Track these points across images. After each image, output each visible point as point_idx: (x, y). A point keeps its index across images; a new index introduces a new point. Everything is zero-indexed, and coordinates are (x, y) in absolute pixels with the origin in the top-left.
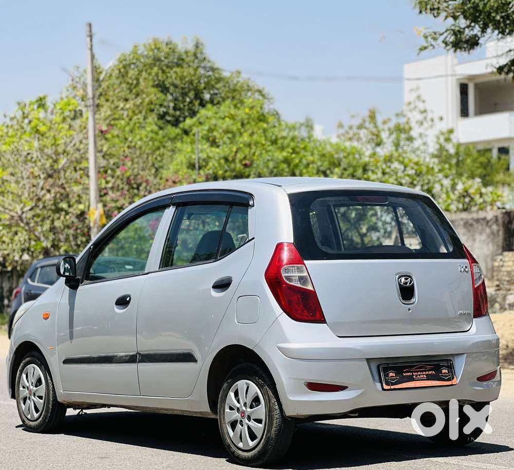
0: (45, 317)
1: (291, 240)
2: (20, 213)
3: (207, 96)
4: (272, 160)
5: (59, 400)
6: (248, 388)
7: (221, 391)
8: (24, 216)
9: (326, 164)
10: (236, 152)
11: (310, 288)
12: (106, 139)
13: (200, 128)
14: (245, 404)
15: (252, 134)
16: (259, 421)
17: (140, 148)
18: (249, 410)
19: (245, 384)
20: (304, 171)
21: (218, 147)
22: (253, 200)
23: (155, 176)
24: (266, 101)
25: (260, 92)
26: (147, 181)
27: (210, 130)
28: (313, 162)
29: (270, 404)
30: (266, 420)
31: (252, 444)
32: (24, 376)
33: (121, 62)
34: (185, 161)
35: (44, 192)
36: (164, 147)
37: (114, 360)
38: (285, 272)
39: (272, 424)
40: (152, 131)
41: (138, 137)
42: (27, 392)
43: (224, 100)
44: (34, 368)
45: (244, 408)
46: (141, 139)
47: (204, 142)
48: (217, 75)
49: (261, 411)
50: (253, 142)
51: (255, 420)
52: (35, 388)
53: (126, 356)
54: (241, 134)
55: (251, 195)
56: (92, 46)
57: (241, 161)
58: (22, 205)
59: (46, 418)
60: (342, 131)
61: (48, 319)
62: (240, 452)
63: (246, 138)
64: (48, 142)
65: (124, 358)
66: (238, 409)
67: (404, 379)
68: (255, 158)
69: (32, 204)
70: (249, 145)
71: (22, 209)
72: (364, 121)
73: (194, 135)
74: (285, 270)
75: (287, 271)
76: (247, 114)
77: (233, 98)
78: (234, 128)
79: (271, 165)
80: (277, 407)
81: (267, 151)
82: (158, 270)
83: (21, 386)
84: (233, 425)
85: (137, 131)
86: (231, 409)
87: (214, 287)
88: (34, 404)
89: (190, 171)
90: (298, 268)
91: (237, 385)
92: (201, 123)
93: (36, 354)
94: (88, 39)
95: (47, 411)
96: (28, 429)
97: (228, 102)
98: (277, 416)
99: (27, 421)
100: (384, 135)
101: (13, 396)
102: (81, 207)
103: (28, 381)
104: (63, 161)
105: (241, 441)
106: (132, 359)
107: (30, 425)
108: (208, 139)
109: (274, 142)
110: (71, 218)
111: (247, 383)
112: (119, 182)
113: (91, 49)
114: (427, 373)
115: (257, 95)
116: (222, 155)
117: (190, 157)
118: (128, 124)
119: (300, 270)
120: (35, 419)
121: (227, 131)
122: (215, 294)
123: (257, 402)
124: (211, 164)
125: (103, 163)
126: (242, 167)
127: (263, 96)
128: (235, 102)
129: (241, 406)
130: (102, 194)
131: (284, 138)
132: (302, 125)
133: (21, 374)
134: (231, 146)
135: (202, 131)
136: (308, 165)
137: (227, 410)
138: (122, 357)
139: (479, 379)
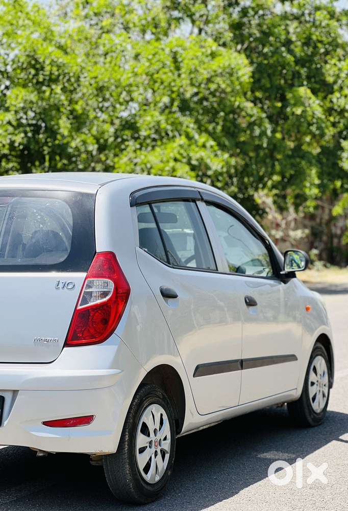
139: (45, 423)
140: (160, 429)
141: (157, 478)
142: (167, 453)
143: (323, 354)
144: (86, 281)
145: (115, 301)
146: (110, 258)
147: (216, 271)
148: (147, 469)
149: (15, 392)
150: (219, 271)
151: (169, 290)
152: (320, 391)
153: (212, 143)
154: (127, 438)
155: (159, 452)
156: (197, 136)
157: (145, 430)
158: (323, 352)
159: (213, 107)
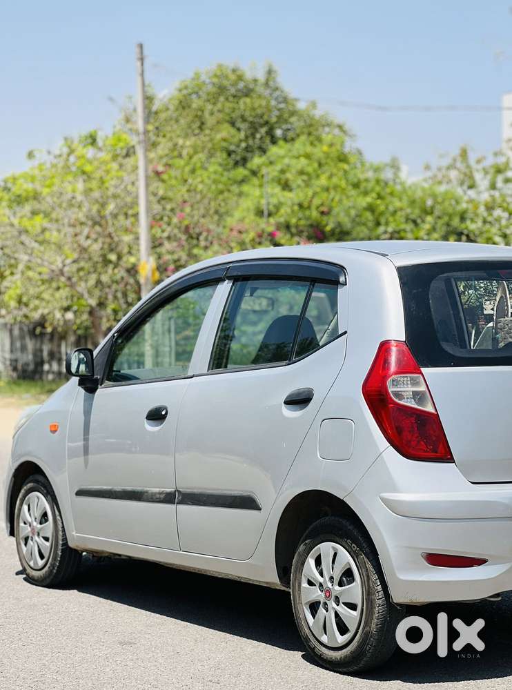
0: (53, 429)
1: (402, 337)
2: (60, 265)
3: (278, 132)
4: (354, 207)
5: (71, 544)
6: (335, 554)
7: (296, 554)
8: (66, 269)
9: (417, 211)
10: (313, 197)
11: (430, 409)
12: (163, 181)
13: (270, 169)
14: (332, 578)
15: (331, 177)
16: (352, 607)
17: (201, 192)
18: (337, 588)
19: (331, 549)
20: (391, 219)
21: (291, 190)
22: (345, 275)
23: (218, 225)
24: (347, 138)
25: (340, 127)
26: (209, 231)
27: (283, 172)
28: (401, 209)
29: (368, 582)
30: (363, 606)
31: (341, 639)
32: (25, 507)
33: (180, 90)
34: (252, 207)
35: (89, 242)
36: (229, 191)
37: (145, 497)
38: (393, 385)
39: (373, 613)
40: (215, 172)
41: (199, 179)
42: (29, 529)
43: (298, 136)
44: (38, 498)
45: (330, 585)
46: (202, 182)
47: (275, 184)
48: (291, 108)
49: (355, 591)
50: (331, 186)
51: (346, 604)
52: (39, 526)
53: (160, 493)
54: (318, 177)
55: (342, 268)
56: (143, 71)
57: (318, 208)
58: (63, 257)
59: (54, 568)
60: (429, 174)
61: (57, 433)
62: (324, 650)
63: (323, 181)
64: (94, 184)
65: (158, 496)
66: (321, 585)
68: (334, 204)
69: (75, 256)
70: (327, 190)
71: (63, 262)
72: (455, 160)
73: (263, 176)
74: (393, 381)
75: (395, 383)
76: (324, 153)
77: (310, 134)
78: (310, 169)
79: (353, 212)
80: (379, 588)
81: (348, 197)
82: (206, 372)
83: (21, 521)
84: (314, 607)
85: (199, 172)
86: (310, 583)
87: (286, 403)
88: (38, 547)
89: (258, 219)
90: (412, 379)
91: (320, 548)
92: (271, 163)
93: (40, 478)
94: (139, 64)
95: (55, 559)
96: (30, 580)
97: (303, 138)
98: (380, 601)
99: (29, 570)
100: (478, 176)
101: (12, 533)
102: (132, 260)
103: (30, 515)
104: (111, 207)
105: (326, 634)
106: (169, 498)
107: (33, 576)
108: (279, 182)
109: (356, 186)
110: (120, 273)
111: (333, 548)
112: (176, 231)
113: (142, 74)
115: (337, 131)
116: (296, 201)
117: (259, 202)
118: (188, 164)
119: (415, 383)
120: (39, 568)
121: (301, 173)
122: (288, 412)
123: (349, 577)
124: (282, 211)
125: (157, 208)
126: (319, 215)
127: (344, 132)
128: (311, 138)
129: (325, 580)
130: (155, 244)
131: (367, 180)
132: (386, 165)
133: (21, 505)
134: (307, 189)
135: (273, 171)
136: (395, 212)
137: (305, 585)
138: (156, 493)
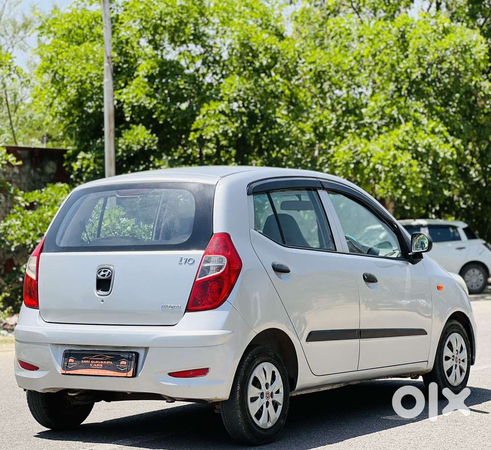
67: (81, 366)
114: (105, 362)
139: (170, 374)
140: (272, 384)
141: (270, 425)
142: (280, 404)
143: (461, 332)
144: (204, 258)
145: (228, 274)
146: (226, 238)
147: (335, 250)
148: (259, 415)
149: (147, 349)
150: (338, 251)
151: (282, 265)
152: (456, 365)
153: (441, 128)
154: (239, 388)
155: (271, 403)
156: (424, 121)
157: (256, 383)
158: (461, 330)
159: (446, 89)
